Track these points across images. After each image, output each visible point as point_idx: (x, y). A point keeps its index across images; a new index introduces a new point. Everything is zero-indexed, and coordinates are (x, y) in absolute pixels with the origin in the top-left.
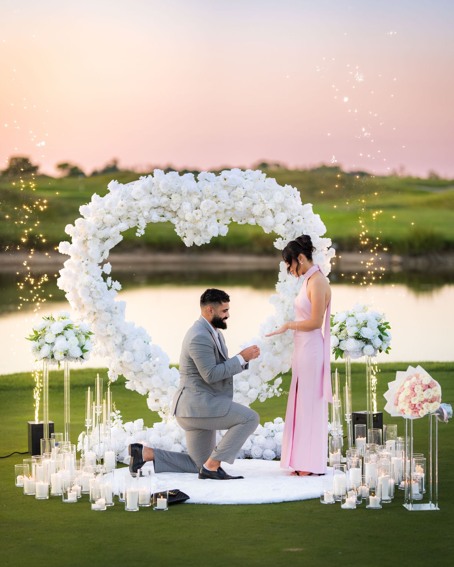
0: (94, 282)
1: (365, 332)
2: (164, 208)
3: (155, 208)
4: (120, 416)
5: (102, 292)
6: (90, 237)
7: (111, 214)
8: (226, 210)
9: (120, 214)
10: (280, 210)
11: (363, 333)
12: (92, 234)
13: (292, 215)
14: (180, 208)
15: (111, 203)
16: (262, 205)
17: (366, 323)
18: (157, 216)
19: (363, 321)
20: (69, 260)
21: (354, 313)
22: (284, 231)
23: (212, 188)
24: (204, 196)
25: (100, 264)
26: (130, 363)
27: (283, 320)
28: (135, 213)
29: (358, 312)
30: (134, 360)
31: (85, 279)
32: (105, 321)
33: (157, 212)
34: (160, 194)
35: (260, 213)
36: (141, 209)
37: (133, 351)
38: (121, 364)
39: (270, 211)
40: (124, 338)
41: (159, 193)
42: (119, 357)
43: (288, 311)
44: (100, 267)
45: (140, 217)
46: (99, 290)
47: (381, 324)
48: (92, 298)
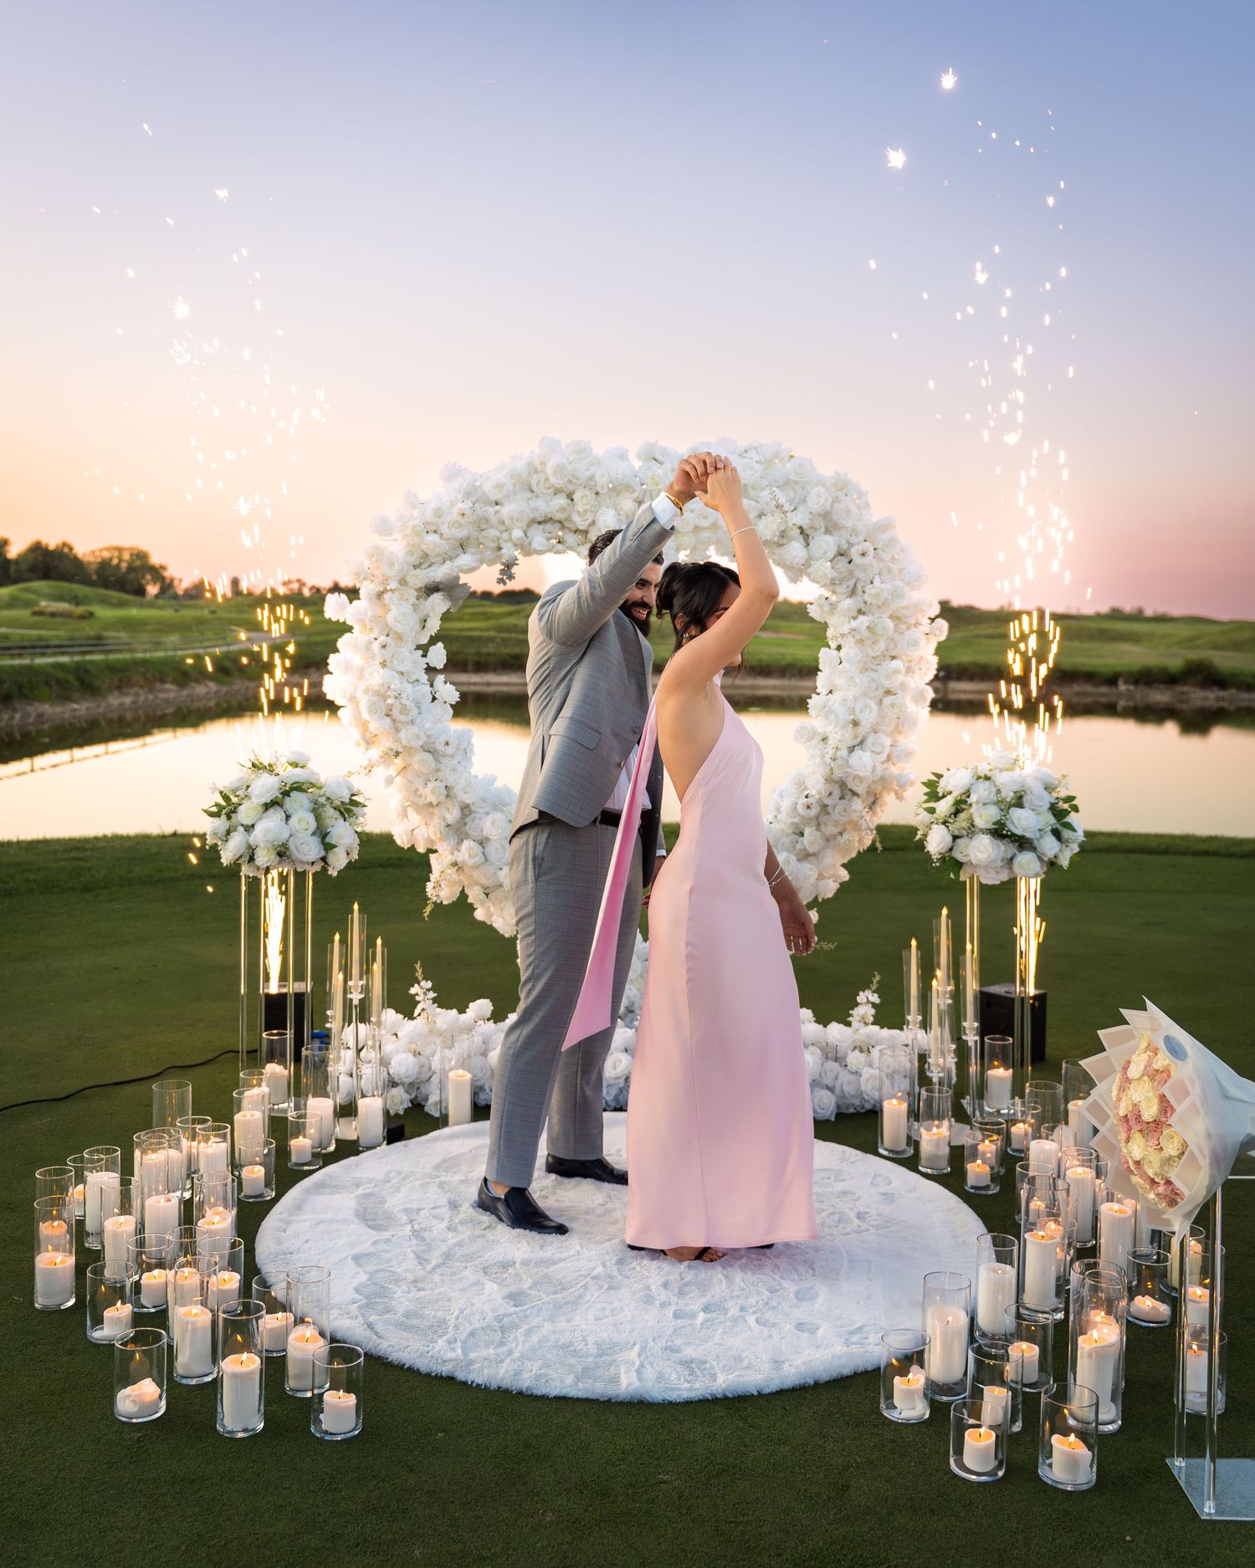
0: (396, 684)
1: (1019, 819)
2: (560, 522)
3: (539, 523)
4: (432, 995)
5: (419, 708)
6: (393, 585)
7: (441, 534)
8: (697, 529)
9: (461, 534)
10: (823, 529)
11: (1013, 823)
12: (399, 578)
13: (848, 542)
14: (593, 523)
15: (440, 509)
16: (778, 517)
17: (1021, 797)
18: (545, 541)
19: (1015, 793)
20: (347, 635)
21: (991, 770)
22: (829, 576)
23: (666, 476)
24: (648, 495)
25: (419, 647)
26: (476, 867)
27: (823, 780)
28: (493, 533)
29: (1001, 770)
30: (486, 860)
31: (377, 677)
32: (422, 772)
33: (544, 532)
34: (552, 490)
35: (774, 536)
36: (506, 522)
37: (483, 842)
38: (456, 868)
39: (799, 531)
40: (466, 810)
41: (549, 488)
42: (453, 854)
43: (834, 759)
44: (421, 652)
45: (506, 541)
46: (408, 703)
47: (1057, 798)
48: (394, 721)
